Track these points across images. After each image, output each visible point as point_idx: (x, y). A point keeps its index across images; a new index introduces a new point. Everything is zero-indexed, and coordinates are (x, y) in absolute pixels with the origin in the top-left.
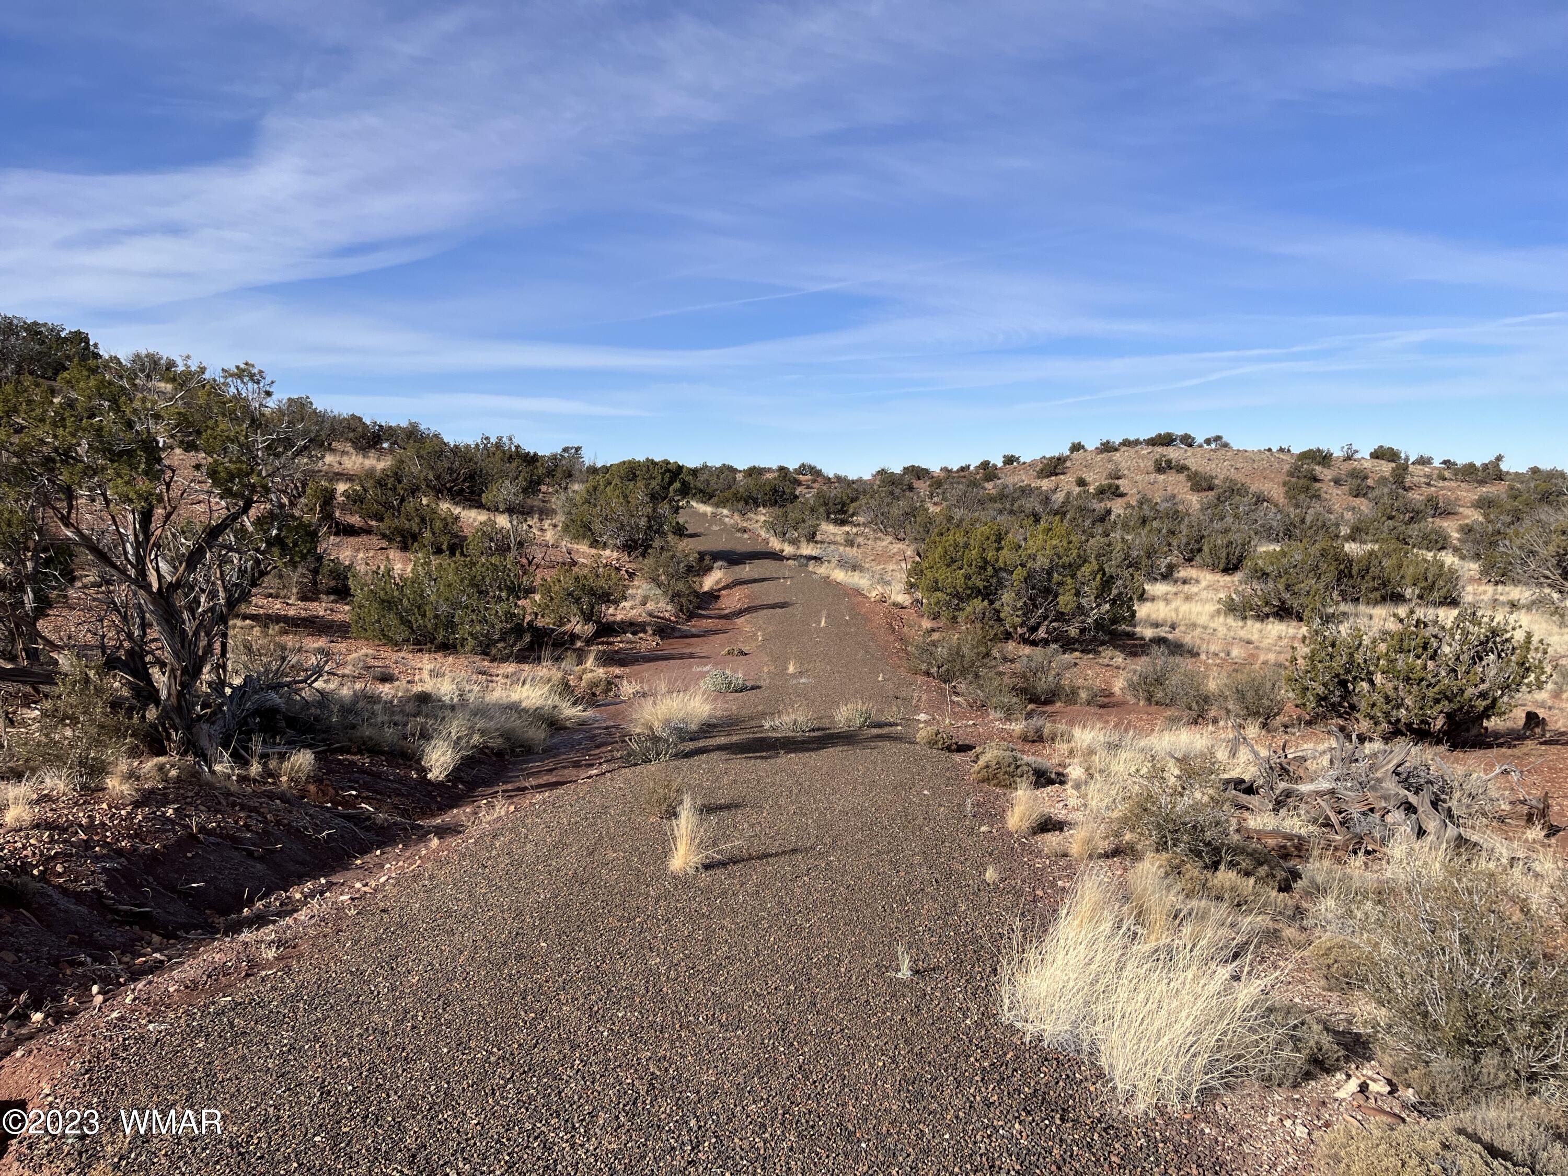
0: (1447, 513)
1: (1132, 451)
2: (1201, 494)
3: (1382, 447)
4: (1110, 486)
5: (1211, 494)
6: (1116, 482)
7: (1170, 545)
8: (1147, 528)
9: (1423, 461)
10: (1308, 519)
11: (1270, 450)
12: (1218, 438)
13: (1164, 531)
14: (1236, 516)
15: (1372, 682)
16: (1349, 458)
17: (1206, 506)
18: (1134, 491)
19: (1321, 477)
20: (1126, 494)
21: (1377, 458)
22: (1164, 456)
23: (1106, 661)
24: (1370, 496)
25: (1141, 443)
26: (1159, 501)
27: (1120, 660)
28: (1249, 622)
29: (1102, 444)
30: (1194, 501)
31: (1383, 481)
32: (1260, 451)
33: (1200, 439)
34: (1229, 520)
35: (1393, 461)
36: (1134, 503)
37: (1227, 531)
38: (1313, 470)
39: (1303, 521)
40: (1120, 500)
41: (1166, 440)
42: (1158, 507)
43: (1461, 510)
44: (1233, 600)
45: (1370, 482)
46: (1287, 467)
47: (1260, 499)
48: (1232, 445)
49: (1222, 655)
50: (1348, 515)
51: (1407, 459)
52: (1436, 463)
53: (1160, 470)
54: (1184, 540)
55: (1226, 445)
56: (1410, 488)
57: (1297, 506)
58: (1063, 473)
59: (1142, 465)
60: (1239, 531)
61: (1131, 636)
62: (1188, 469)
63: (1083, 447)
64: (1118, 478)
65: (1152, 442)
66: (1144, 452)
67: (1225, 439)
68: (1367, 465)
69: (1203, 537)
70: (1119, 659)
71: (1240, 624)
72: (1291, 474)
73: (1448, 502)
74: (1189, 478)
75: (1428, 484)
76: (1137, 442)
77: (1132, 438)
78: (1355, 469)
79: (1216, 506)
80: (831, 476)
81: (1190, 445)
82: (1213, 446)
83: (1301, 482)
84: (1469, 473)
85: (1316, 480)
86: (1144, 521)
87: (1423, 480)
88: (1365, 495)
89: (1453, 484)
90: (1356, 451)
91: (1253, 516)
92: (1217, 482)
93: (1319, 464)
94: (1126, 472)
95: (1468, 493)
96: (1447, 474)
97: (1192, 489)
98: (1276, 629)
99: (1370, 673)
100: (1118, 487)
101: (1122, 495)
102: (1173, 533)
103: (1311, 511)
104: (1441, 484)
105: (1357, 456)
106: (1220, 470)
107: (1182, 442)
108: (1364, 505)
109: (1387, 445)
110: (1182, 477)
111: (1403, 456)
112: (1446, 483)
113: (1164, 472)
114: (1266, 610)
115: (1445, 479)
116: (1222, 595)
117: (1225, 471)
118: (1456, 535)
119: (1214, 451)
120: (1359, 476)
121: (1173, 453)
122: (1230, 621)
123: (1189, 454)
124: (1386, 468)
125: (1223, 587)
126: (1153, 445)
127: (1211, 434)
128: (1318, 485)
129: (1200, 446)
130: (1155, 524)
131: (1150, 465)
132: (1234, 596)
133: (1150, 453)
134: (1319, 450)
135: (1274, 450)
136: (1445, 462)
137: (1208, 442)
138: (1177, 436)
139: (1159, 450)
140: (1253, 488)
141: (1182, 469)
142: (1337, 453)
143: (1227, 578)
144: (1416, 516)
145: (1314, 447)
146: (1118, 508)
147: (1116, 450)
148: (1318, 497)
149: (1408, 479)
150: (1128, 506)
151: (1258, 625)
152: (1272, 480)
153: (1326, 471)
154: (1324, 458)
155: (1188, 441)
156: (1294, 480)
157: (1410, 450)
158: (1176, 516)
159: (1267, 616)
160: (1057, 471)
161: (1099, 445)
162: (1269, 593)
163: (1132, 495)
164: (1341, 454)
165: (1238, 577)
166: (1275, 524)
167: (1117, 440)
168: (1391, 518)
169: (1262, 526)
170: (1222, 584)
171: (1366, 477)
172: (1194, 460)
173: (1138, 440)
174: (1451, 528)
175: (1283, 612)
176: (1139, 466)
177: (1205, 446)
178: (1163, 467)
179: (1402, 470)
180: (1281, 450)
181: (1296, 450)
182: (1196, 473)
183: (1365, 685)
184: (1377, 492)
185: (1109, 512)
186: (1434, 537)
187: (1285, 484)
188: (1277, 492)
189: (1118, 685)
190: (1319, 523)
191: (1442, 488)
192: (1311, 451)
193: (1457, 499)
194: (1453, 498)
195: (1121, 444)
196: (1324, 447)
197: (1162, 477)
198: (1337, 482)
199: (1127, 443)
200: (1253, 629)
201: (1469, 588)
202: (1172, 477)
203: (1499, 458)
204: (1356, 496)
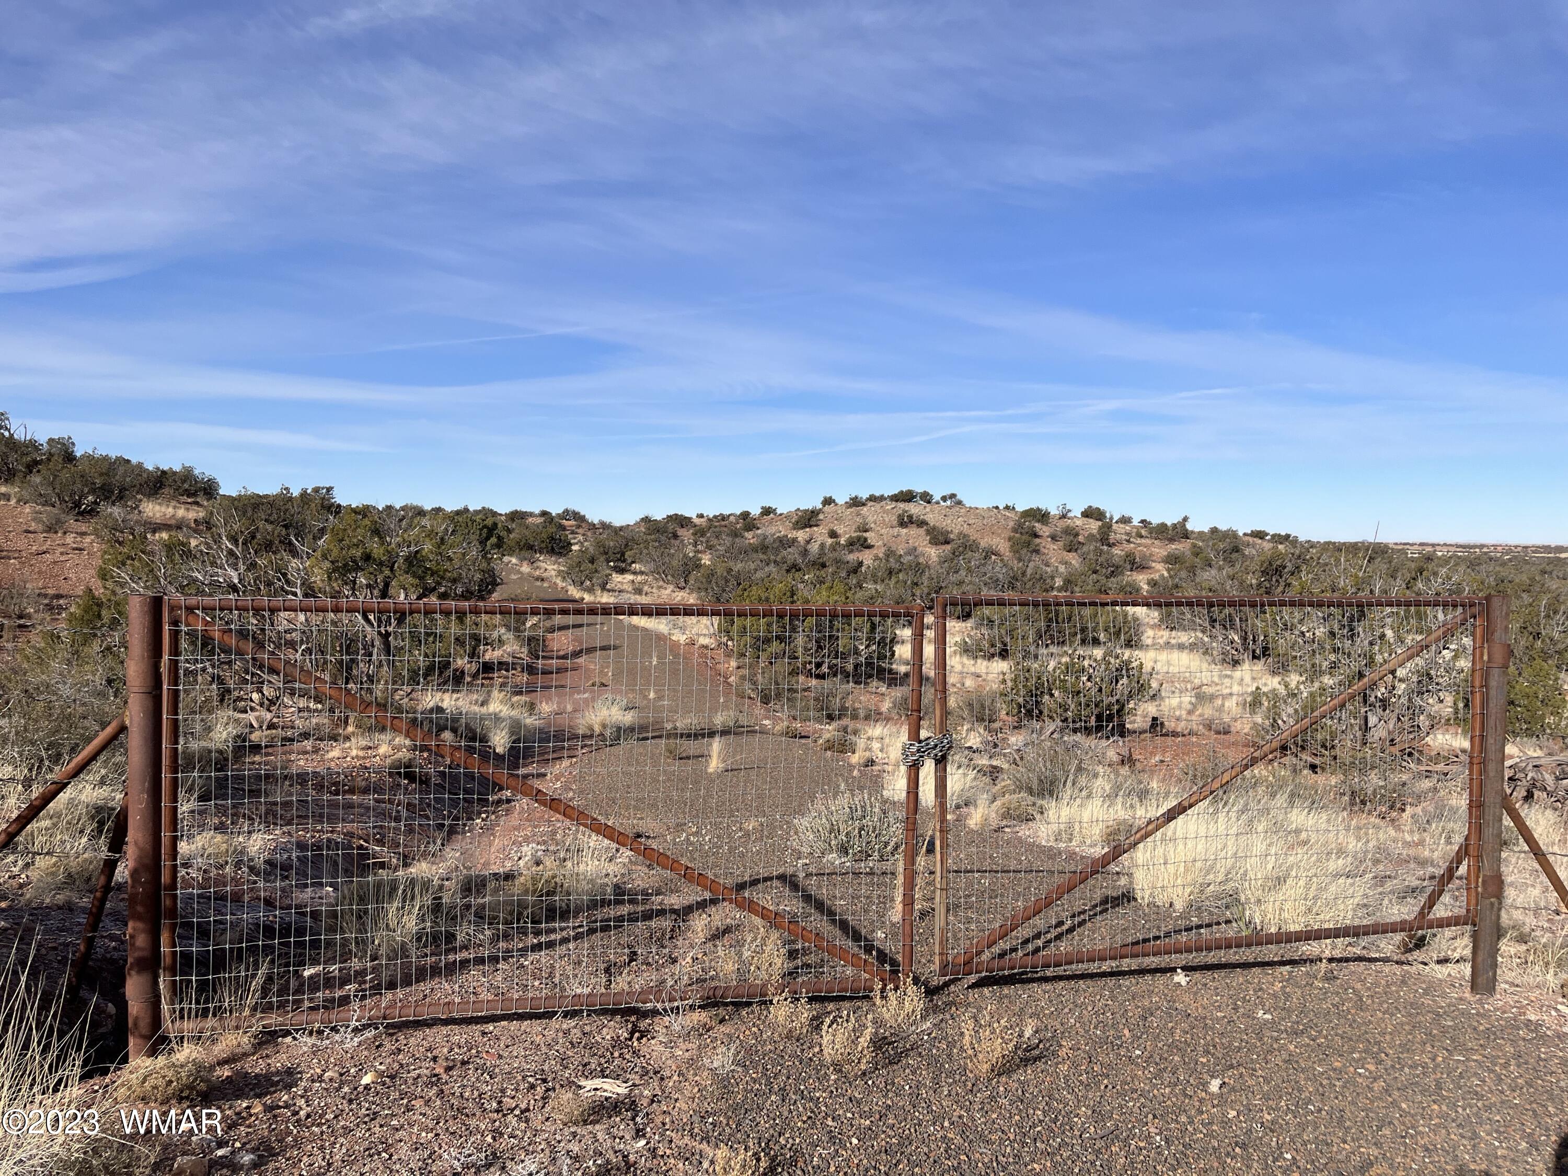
0: (1142, 568)
1: (878, 506)
2: (938, 547)
3: (1090, 507)
4: (859, 538)
5: (948, 547)
6: (865, 534)
7: (913, 595)
8: (894, 580)
9: (1125, 520)
10: (1029, 571)
11: (997, 508)
12: (953, 496)
13: (909, 582)
14: (969, 570)
15: (1051, 696)
16: (1064, 516)
17: (942, 560)
18: (880, 543)
19: (1041, 533)
20: (873, 546)
21: (1087, 516)
22: (906, 512)
24: (1079, 551)
25: (886, 499)
26: (902, 553)
28: (979, 661)
29: (851, 499)
30: (933, 553)
31: (1091, 537)
32: (988, 508)
33: (937, 497)
34: (963, 573)
35: (1100, 520)
36: (881, 555)
37: (961, 583)
38: (1034, 527)
39: (1024, 574)
40: (867, 551)
41: (907, 497)
42: (902, 560)
43: (1154, 564)
44: (966, 643)
45: (1081, 538)
46: (1011, 524)
47: (989, 553)
48: (965, 502)
49: (958, 685)
50: (1062, 569)
51: (1111, 519)
52: (1135, 522)
53: (902, 524)
54: (926, 590)
55: (959, 503)
56: (1114, 544)
57: (1020, 560)
58: (817, 525)
59: (887, 519)
60: (971, 583)
61: (889, 671)
62: (927, 524)
63: (834, 501)
64: (866, 531)
65: (896, 498)
66: (889, 507)
67: (958, 497)
68: (1078, 523)
69: (941, 588)
70: (884, 688)
71: (972, 662)
72: (1015, 530)
73: (1144, 557)
74: (928, 532)
75: (1128, 541)
76: (881, 498)
77: (877, 495)
78: (1068, 527)
79: (952, 560)
80: (596, 522)
81: (929, 502)
82: (949, 503)
83: (1024, 537)
84: (1162, 532)
85: (1036, 536)
86: (890, 573)
87: (1124, 537)
88: (1076, 550)
89: (1148, 541)
90: (1070, 511)
91: (982, 570)
92: (952, 536)
93: (1039, 521)
94: (872, 525)
95: (1160, 550)
96: (1143, 532)
97: (930, 543)
98: (1000, 666)
99: (1050, 689)
100: (866, 539)
101: (870, 547)
102: (916, 584)
103: (1031, 565)
104: (1139, 541)
105: (1070, 515)
106: (954, 525)
107: (921, 499)
108: (1074, 559)
109: (1095, 505)
110: (922, 531)
111: (1108, 515)
112: (1143, 541)
113: (907, 527)
114: (992, 651)
115: (1141, 537)
116: (958, 639)
117: (959, 526)
118: (1146, 587)
119: (950, 507)
120: (1072, 532)
121: (914, 509)
122: (965, 660)
123: (928, 510)
124: (1094, 526)
125: (959, 632)
126: (897, 501)
127: (947, 492)
128: (1037, 541)
129: (938, 503)
130: (901, 576)
131: (894, 519)
132: (967, 640)
133: (893, 508)
134: (1038, 509)
135: (1001, 508)
136: (1142, 521)
137: (944, 499)
138: (917, 493)
139: (902, 505)
140: (983, 544)
141: (922, 523)
142: (1054, 511)
143: (964, 625)
144: (1116, 571)
145: (1034, 506)
146: (867, 558)
147: (864, 505)
148: (1037, 551)
149: (1112, 536)
150: (877, 558)
151: (985, 663)
152: (999, 535)
153: (1045, 528)
154: (1041, 516)
155: (926, 498)
156: (1018, 535)
157: (1114, 511)
158: (919, 568)
159: (993, 656)
160: (811, 523)
161: (848, 500)
162: (994, 637)
163: (878, 547)
164: (1057, 512)
165: (970, 623)
166: (1001, 576)
167: (864, 496)
168: (1095, 572)
169: (991, 578)
170: (957, 629)
171: (1077, 535)
172: (932, 516)
173: (882, 496)
174: (1141, 580)
175: (1005, 653)
176: (884, 520)
177: (942, 503)
178: (906, 521)
179: (1107, 528)
180: (1007, 508)
181: (1020, 508)
182: (934, 528)
184: (1085, 549)
185: (860, 564)
186: (1128, 589)
187: (1010, 539)
188: (1002, 545)
190: (1038, 576)
191: (1139, 545)
192: (1032, 509)
193: (1151, 555)
194: (1148, 553)
195: (867, 499)
196: (1043, 507)
197: (904, 531)
198: (1054, 538)
199: (872, 498)
200: (982, 666)
201: (1149, 634)
202: (913, 531)
203: (1185, 519)
204: (1069, 551)
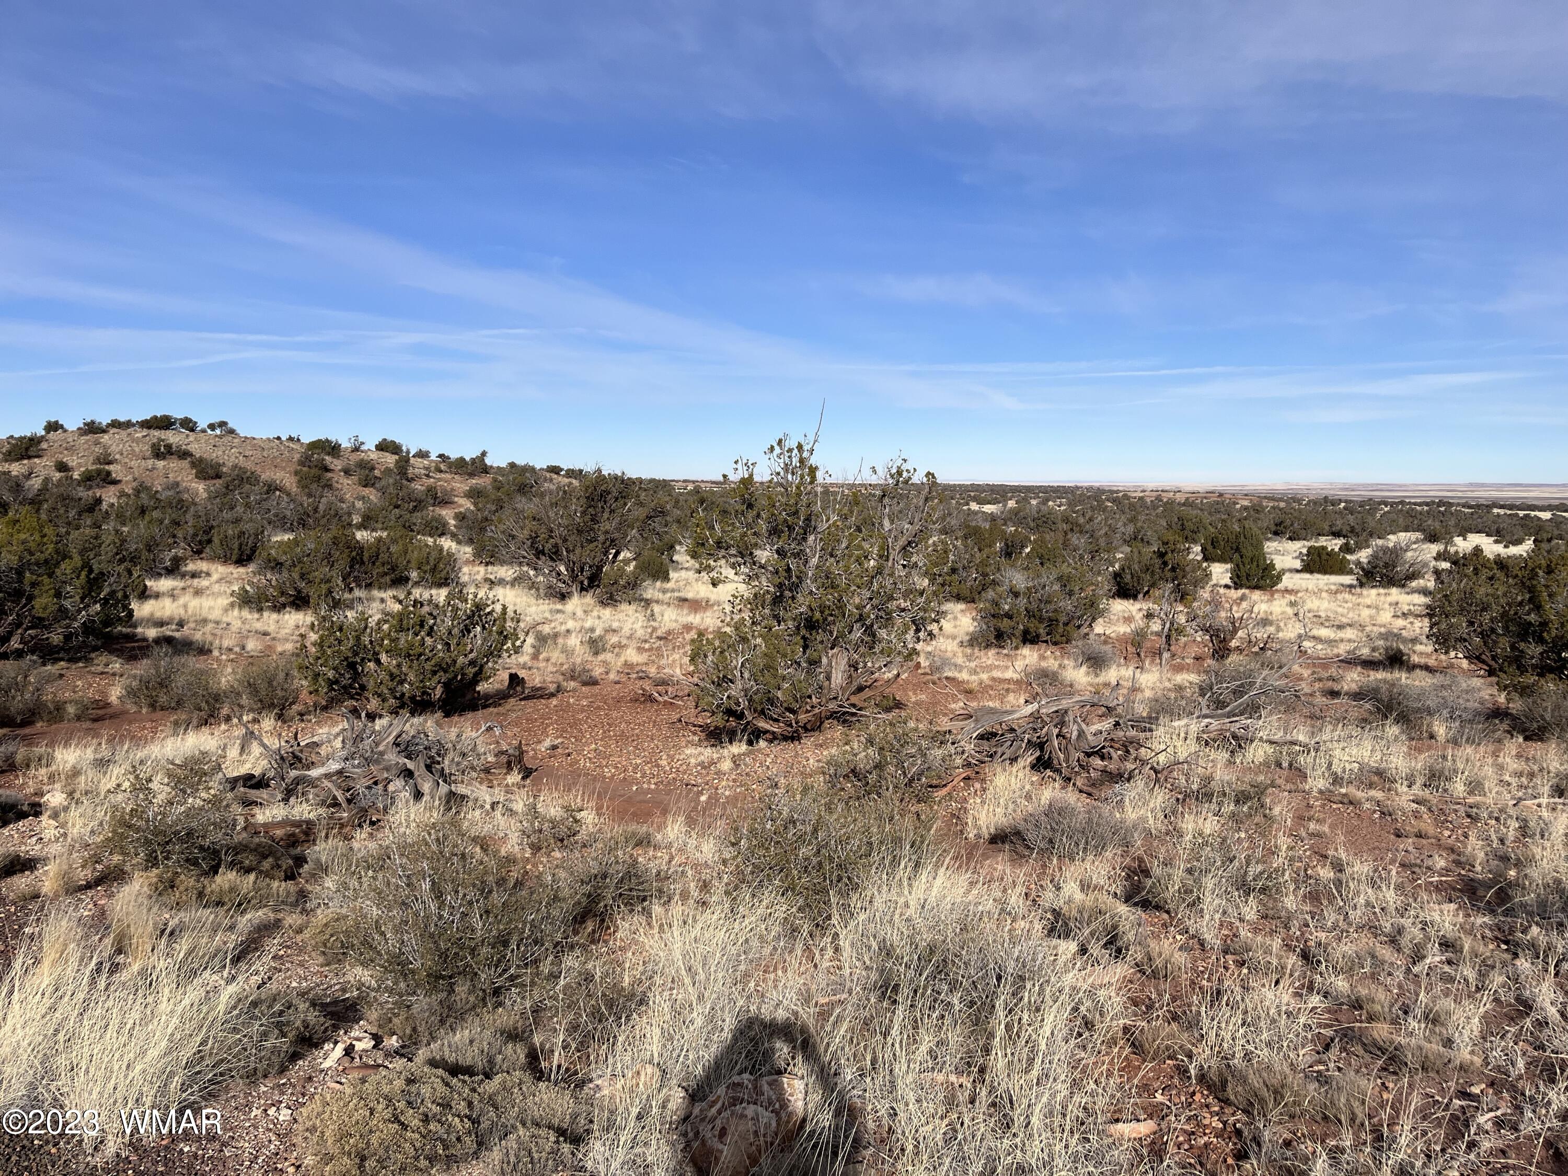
0: (445, 502)
1: (124, 433)
2: (208, 482)
3: (385, 440)
4: (99, 472)
5: (218, 482)
6: (107, 467)
7: (174, 536)
8: (147, 518)
9: (422, 454)
10: (322, 507)
11: (279, 438)
12: (223, 424)
13: (166, 522)
14: (248, 505)
15: (378, 662)
16: (356, 449)
17: (213, 495)
18: (129, 478)
19: (332, 467)
20: (120, 481)
21: (382, 450)
22: (163, 440)
23: (100, 669)
24: (377, 485)
25: (134, 425)
26: (159, 489)
27: (118, 665)
28: (266, 614)
29: (85, 424)
30: (200, 489)
31: (388, 471)
32: (269, 439)
33: (202, 424)
34: (240, 509)
35: (396, 453)
36: (130, 492)
37: (237, 521)
38: (323, 460)
39: (316, 510)
40: (112, 488)
41: (164, 423)
42: (158, 496)
43: (456, 499)
44: (247, 591)
45: (377, 473)
46: (297, 456)
47: (271, 488)
48: (238, 431)
49: (237, 649)
50: (359, 504)
51: (408, 452)
52: (433, 457)
53: (158, 455)
54: (191, 531)
55: (232, 432)
56: (413, 479)
57: (310, 495)
58: (39, 456)
59: (137, 449)
60: (251, 520)
61: (131, 638)
62: (191, 455)
63: (62, 427)
64: (110, 463)
65: (147, 424)
66: (139, 435)
67: (230, 425)
68: (373, 456)
69: (212, 528)
70: (116, 665)
71: (256, 616)
72: (301, 463)
73: (445, 492)
74: (193, 465)
75: (428, 476)
76: (128, 424)
77: (122, 419)
78: (362, 460)
79: (225, 495)
81: (192, 430)
82: (218, 432)
83: (313, 471)
84: (461, 466)
85: (327, 469)
86: (143, 511)
87: (423, 472)
88: (373, 485)
89: (448, 476)
90: (363, 443)
91: (265, 505)
92: (225, 470)
93: (329, 454)
94: (117, 457)
95: (460, 485)
96: (442, 467)
97: (197, 477)
98: (294, 620)
99: (376, 654)
100: (109, 473)
101: (115, 482)
102: (178, 524)
103: (324, 500)
104: (438, 476)
105: (363, 448)
106: (228, 457)
107: (182, 425)
108: (372, 495)
109: (389, 438)
110: (185, 464)
111: (404, 449)
112: (443, 475)
113: (164, 458)
114: (282, 600)
115: (441, 471)
116: (236, 588)
117: (233, 459)
118: (452, 522)
119: (220, 437)
120: (366, 466)
121: (173, 437)
122: (246, 613)
123: (191, 439)
124: (390, 460)
125: (237, 579)
126: (149, 428)
127: (216, 420)
128: (329, 475)
129: (204, 431)
130: (156, 514)
131: (146, 449)
132: (248, 588)
133: (144, 436)
134: (327, 440)
135: (284, 439)
136: (440, 456)
137: (212, 427)
138: (176, 419)
139: (156, 433)
140: (264, 477)
141: (184, 455)
142: (345, 444)
143: (242, 570)
144: (419, 505)
145: (323, 438)
146: (109, 496)
147: (104, 431)
148: (329, 486)
149: (410, 470)
150: (122, 494)
151: (275, 616)
152: (284, 469)
153: (336, 461)
154: (333, 449)
155: (188, 425)
156: (305, 469)
157: (411, 445)
158: (180, 504)
159: (284, 606)
160: (31, 453)
161: (82, 426)
162: (284, 583)
163: (127, 482)
164: (349, 445)
165: (252, 568)
166: (288, 513)
167: (105, 421)
168: (397, 507)
169: (276, 515)
170: (235, 575)
171: (373, 468)
172: (197, 447)
173: (129, 421)
174: (448, 515)
175: (300, 602)
176: (133, 450)
177: (209, 431)
178: (162, 452)
179: (404, 462)
180: (291, 439)
181: (306, 439)
182: (201, 460)
183: (371, 665)
184: (383, 483)
185: (99, 501)
186: (435, 524)
187: (296, 473)
188: (289, 481)
189: (115, 694)
190: (332, 512)
191: (439, 480)
192: (320, 441)
193: (452, 490)
194: (449, 488)
195: (108, 425)
196: (332, 438)
197: (160, 464)
198: (347, 472)
199: (115, 424)
200: (269, 620)
201: (465, 569)
202: (174, 464)
203: (484, 454)
204: (365, 486)
